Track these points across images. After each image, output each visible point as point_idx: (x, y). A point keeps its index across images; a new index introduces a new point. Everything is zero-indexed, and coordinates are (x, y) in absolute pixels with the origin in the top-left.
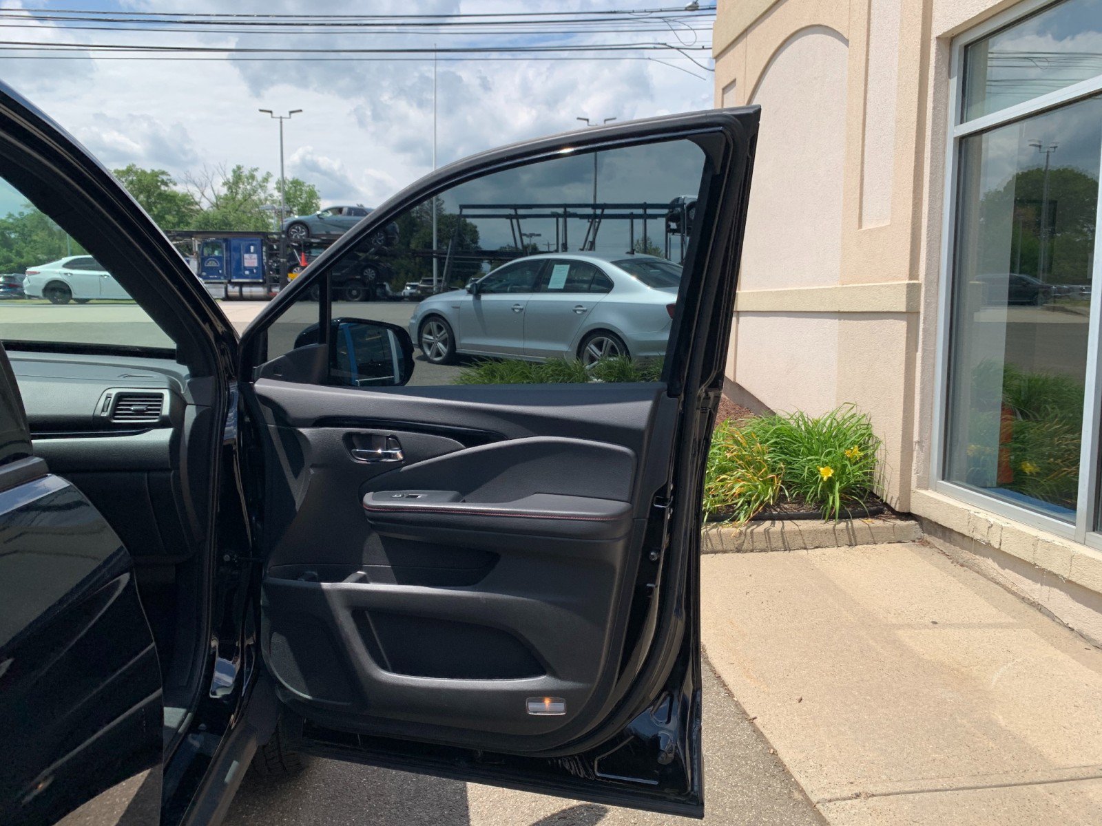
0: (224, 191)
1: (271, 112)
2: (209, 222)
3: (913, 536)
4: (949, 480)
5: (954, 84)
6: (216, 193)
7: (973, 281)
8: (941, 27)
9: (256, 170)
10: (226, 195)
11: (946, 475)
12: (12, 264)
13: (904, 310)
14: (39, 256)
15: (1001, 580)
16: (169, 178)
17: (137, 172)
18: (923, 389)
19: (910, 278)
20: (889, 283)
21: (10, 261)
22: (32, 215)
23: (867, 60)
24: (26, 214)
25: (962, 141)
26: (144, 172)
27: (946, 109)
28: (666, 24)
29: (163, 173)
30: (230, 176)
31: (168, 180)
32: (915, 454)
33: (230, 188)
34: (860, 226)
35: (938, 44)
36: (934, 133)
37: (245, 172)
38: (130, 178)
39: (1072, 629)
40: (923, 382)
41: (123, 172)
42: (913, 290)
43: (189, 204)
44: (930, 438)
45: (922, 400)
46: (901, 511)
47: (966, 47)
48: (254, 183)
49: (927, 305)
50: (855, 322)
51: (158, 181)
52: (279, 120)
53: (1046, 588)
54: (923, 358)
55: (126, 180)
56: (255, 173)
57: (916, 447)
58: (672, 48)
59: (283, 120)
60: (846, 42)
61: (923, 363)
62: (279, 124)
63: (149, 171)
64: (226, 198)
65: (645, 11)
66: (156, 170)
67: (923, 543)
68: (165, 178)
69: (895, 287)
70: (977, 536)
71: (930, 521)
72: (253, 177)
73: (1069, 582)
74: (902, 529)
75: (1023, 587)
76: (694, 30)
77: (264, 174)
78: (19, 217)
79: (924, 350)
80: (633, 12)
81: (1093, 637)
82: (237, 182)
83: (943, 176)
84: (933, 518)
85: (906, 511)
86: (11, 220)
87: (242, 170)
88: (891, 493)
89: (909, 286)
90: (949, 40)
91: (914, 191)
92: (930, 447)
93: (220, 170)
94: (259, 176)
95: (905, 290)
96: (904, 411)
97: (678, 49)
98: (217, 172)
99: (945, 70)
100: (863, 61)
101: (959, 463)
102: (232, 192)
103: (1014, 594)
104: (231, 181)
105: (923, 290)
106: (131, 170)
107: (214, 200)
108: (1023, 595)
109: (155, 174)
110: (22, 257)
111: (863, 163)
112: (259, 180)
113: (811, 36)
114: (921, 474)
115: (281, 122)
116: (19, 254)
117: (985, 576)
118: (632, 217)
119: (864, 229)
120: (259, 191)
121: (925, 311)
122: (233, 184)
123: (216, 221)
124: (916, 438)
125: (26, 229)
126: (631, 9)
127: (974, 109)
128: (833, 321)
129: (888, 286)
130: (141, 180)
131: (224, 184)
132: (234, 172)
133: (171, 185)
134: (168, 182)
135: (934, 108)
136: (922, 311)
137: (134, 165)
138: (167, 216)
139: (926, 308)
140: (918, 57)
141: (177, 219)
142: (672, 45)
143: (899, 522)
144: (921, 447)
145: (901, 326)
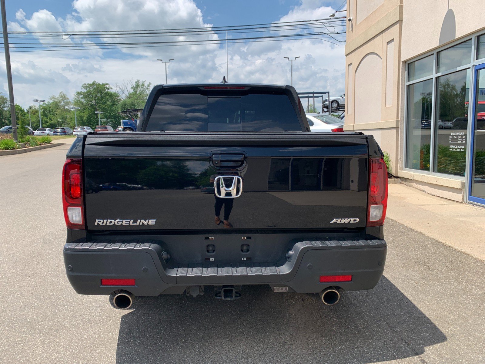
0: (132, 91)
1: (162, 60)
2: (126, 104)
3: (399, 182)
4: (407, 168)
5: (406, 73)
6: (129, 92)
7: (412, 119)
8: (402, 59)
9: (145, 81)
10: (133, 93)
11: (406, 166)
12: (48, 124)
13: (395, 127)
14: (58, 120)
15: (417, 187)
16: (109, 86)
17: (97, 84)
18: (400, 146)
19: (397, 119)
20: (392, 120)
21: (47, 122)
22: (53, 103)
23: (387, 64)
24: (50, 102)
25: (408, 86)
26: (99, 84)
27: (405, 78)
28: (323, 25)
29: (107, 84)
30: (134, 84)
31: (109, 87)
32: (399, 162)
33: (134, 90)
34: (386, 106)
35: (402, 63)
36: (402, 84)
37: (141, 83)
38: (94, 87)
39: (429, 194)
40: (400, 144)
41: (91, 84)
42: (397, 122)
43: (116, 97)
44: (403, 158)
45: (400, 148)
46: (396, 176)
47: (409, 64)
48: (144, 87)
49: (401, 125)
50: (385, 131)
51: (105, 88)
52: (165, 63)
53: (424, 186)
54: (400, 138)
55: (92, 88)
56: (144, 83)
57: (399, 160)
58: (325, 34)
59: (166, 63)
60: (382, 59)
61: (400, 140)
62: (165, 65)
63: (101, 84)
64: (133, 94)
65: (315, 20)
66: (104, 83)
67: (401, 183)
68: (107, 86)
69: (393, 121)
70: (412, 178)
71: (402, 177)
72: (143, 85)
73: (428, 183)
74: (396, 180)
75: (421, 187)
76: (334, 26)
77: (148, 83)
78: (48, 104)
79: (400, 136)
80: (310, 21)
81: (432, 194)
82: (137, 87)
83: (404, 94)
84: (403, 177)
85: (397, 176)
86: (44, 105)
87: (140, 82)
88: (393, 172)
89: (396, 121)
90: (405, 62)
91: (397, 98)
92: (403, 160)
93: (130, 82)
94: (146, 85)
95: (395, 122)
96: (396, 151)
97: (327, 34)
98: (129, 83)
99: (404, 69)
100: (386, 65)
101: (410, 164)
102: (135, 91)
103: (419, 189)
104: (135, 86)
105: (400, 122)
106: (94, 84)
107: (128, 95)
108: (421, 189)
109: (104, 85)
110: (52, 120)
111: (386, 90)
112: (146, 86)
113: (373, 55)
114: (400, 167)
115: (166, 64)
116: (51, 120)
117: (414, 187)
118: (308, 97)
119: (387, 107)
120: (147, 90)
121: (401, 127)
122: (136, 88)
123: (129, 104)
124: (399, 158)
125: (50, 109)
126: (309, 20)
127: (411, 79)
128: (379, 131)
129: (392, 121)
130: (98, 88)
131: (132, 88)
132: (136, 83)
133: (110, 89)
134: (109, 88)
135: (402, 78)
136: (400, 127)
137: (95, 81)
138: (107, 102)
139: (401, 126)
140: (397, 66)
141: (111, 104)
142: (325, 33)
143: (395, 179)
144: (400, 160)
145: (395, 131)
